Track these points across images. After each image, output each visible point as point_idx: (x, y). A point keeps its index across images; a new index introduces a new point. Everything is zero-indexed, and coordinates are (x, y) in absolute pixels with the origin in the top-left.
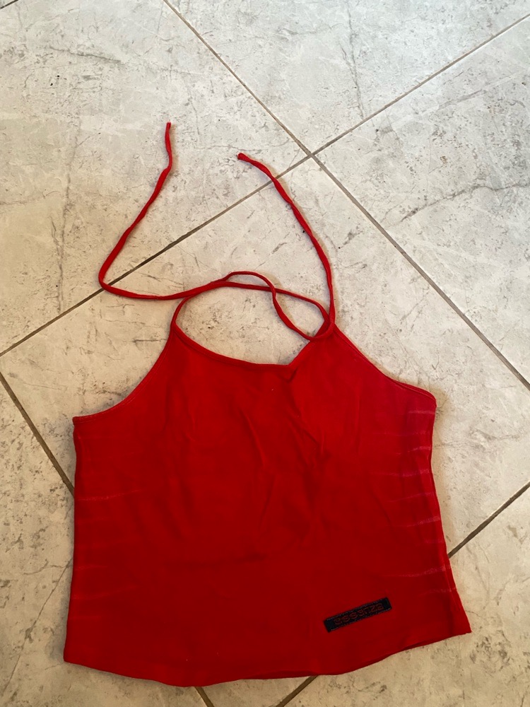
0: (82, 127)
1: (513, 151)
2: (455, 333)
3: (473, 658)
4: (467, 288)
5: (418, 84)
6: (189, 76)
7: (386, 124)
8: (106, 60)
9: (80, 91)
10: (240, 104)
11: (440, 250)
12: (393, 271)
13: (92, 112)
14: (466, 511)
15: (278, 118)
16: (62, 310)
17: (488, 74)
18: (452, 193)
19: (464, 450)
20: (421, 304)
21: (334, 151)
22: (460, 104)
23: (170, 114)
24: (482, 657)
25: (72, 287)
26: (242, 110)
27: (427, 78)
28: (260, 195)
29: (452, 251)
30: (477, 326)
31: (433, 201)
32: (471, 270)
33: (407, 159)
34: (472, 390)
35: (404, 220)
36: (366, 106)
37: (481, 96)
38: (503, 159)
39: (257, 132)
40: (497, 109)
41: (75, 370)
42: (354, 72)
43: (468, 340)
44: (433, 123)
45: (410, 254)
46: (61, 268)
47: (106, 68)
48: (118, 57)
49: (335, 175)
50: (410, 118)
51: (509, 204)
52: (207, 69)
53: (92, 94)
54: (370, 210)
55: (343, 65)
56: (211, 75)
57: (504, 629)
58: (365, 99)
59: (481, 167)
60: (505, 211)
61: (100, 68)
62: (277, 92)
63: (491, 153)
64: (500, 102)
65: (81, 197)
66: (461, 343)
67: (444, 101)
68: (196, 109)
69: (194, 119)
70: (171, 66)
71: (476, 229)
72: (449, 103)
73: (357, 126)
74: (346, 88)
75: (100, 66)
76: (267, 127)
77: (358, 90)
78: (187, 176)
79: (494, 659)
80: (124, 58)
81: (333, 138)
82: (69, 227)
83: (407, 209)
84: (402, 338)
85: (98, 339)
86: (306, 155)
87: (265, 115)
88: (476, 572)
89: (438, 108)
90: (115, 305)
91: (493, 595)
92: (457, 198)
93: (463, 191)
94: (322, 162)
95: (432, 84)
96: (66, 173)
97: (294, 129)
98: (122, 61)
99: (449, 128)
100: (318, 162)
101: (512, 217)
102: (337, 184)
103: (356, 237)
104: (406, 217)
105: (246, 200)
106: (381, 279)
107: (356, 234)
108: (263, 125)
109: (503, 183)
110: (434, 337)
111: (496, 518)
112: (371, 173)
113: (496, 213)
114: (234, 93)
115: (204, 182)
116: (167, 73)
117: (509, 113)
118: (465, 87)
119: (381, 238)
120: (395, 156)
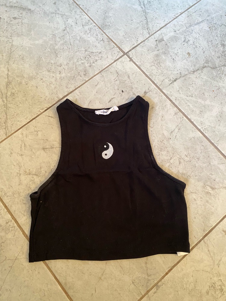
0: (13, 43)
1: (222, 49)
2: (196, 139)
3: (208, 293)
4: (201, 117)
5: (175, 17)
6: (65, 16)
7: (161, 37)
8: (24, 9)
9: (12, 25)
10: (90, 30)
11: (188, 98)
12: (166, 110)
13: (18, 35)
14: (203, 224)
15: (109, 36)
16: (8, 134)
17: (209, 11)
18: (193, 70)
19: (201, 195)
20: (180, 125)
21: (136, 52)
22: (196, 26)
23: (56, 35)
24: (212, 292)
25: (12, 123)
26: (91, 32)
27: (180, 14)
28: (101, 74)
29: (193, 99)
30: (206, 135)
31: (185, 75)
32: (203, 108)
33: (171, 54)
34: (204, 166)
35: (171, 84)
36: (151, 28)
37: (205, 22)
38: (217, 53)
39: (99, 43)
40: (213, 28)
41: (15, 164)
42: (144, 11)
43: (202, 142)
44: (183, 36)
45: (174, 101)
46: (6, 114)
47: (24, 13)
48: (29, 7)
49: (137, 63)
50: (172, 34)
51: (220, 75)
52: (74, 12)
53: (17, 26)
54: (154, 80)
55: (139, 8)
56: (76, 15)
57: (221, 279)
58: (150, 25)
59: (207, 57)
60: (218, 78)
61: (21, 13)
62: (108, 23)
63: (211, 50)
64: (214, 25)
65: (14, 78)
66: (199, 143)
67: (188, 25)
68: (69, 32)
69: (68, 37)
70: (56, 11)
71: (204, 88)
72: (190, 26)
73: (147, 39)
74: (141, 20)
75: (21, 12)
76: (104, 40)
77: (147, 21)
78: (66, 66)
79: (217, 293)
80: (32, 8)
81: (136, 45)
82: (9, 93)
83: (172, 79)
84: (171, 142)
85: (26, 148)
86: (123, 54)
87: (102, 35)
88: (208, 252)
89: (185, 29)
90: (33, 131)
91: (217, 262)
92: (195, 73)
93: (198, 69)
94: (131, 57)
95: (182, 17)
96: (7, 67)
97: (117, 41)
98: (32, 9)
99: (191, 39)
100: (129, 57)
101: (222, 82)
102: (138, 68)
103: (148, 93)
104: (171, 83)
105: (95, 77)
106: (160, 114)
107: (148, 92)
108: (102, 40)
109: (217, 65)
110: (186, 141)
111: (217, 226)
112: (154, 62)
113: (214, 80)
114: (87, 24)
115: (74, 69)
116: (54, 15)
117: (219, 31)
118: (198, 18)
119: (160, 93)
120: (166, 53)
